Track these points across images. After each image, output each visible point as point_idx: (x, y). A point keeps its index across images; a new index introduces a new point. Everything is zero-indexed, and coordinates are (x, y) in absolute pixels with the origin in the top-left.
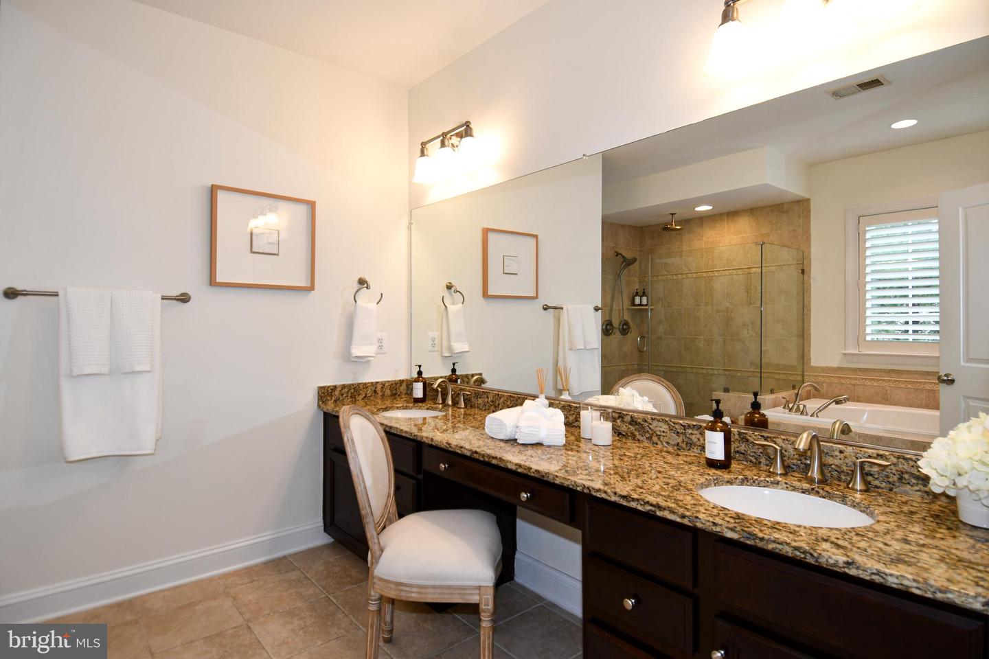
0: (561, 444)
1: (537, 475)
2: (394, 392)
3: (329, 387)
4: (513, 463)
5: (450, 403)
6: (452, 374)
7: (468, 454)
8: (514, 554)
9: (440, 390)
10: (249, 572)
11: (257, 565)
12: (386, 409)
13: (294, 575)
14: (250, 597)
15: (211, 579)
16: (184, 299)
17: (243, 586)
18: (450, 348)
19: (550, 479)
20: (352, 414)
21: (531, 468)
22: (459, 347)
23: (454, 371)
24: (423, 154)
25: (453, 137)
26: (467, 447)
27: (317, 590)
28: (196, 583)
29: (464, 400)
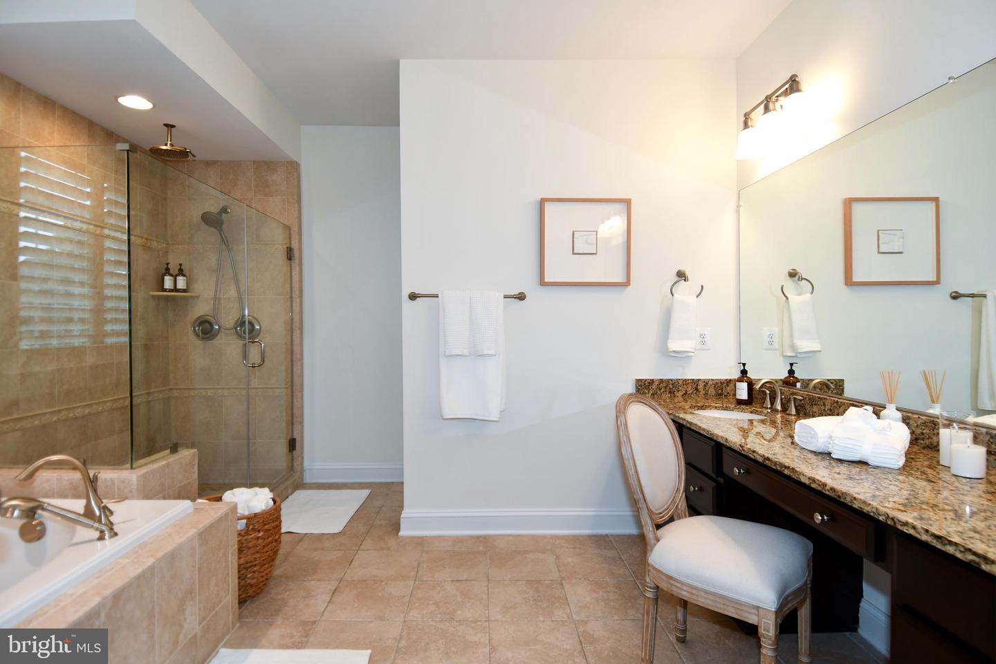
0: (897, 467)
1: (832, 495)
2: (720, 392)
3: (646, 380)
4: (806, 476)
5: (779, 408)
6: (790, 376)
7: (761, 460)
8: (859, 601)
9: (768, 392)
10: (575, 540)
11: (582, 536)
12: (702, 408)
13: (610, 553)
14: (570, 560)
15: (544, 537)
16: (521, 297)
17: (567, 550)
18: (793, 347)
19: (848, 501)
20: (632, 401)
21: (826, 485)
22: (805, 345)
23: (791, 372)
24: (746, 125)
25: (779, 98)
26: (760, 452)
27: (627, 573)
28: (533, 537)
29: (796, 407)
